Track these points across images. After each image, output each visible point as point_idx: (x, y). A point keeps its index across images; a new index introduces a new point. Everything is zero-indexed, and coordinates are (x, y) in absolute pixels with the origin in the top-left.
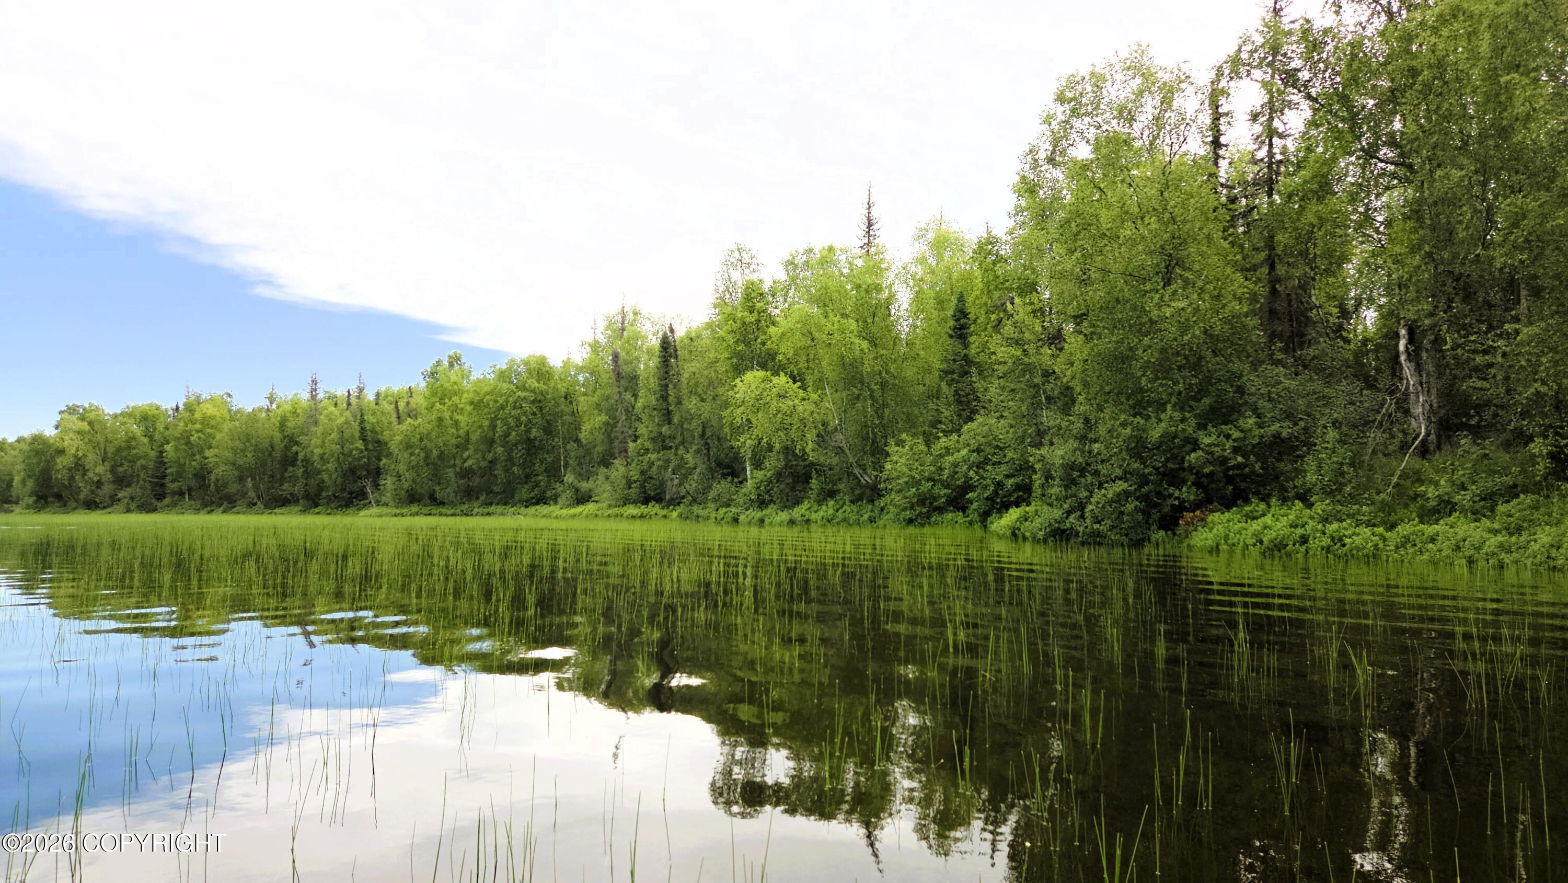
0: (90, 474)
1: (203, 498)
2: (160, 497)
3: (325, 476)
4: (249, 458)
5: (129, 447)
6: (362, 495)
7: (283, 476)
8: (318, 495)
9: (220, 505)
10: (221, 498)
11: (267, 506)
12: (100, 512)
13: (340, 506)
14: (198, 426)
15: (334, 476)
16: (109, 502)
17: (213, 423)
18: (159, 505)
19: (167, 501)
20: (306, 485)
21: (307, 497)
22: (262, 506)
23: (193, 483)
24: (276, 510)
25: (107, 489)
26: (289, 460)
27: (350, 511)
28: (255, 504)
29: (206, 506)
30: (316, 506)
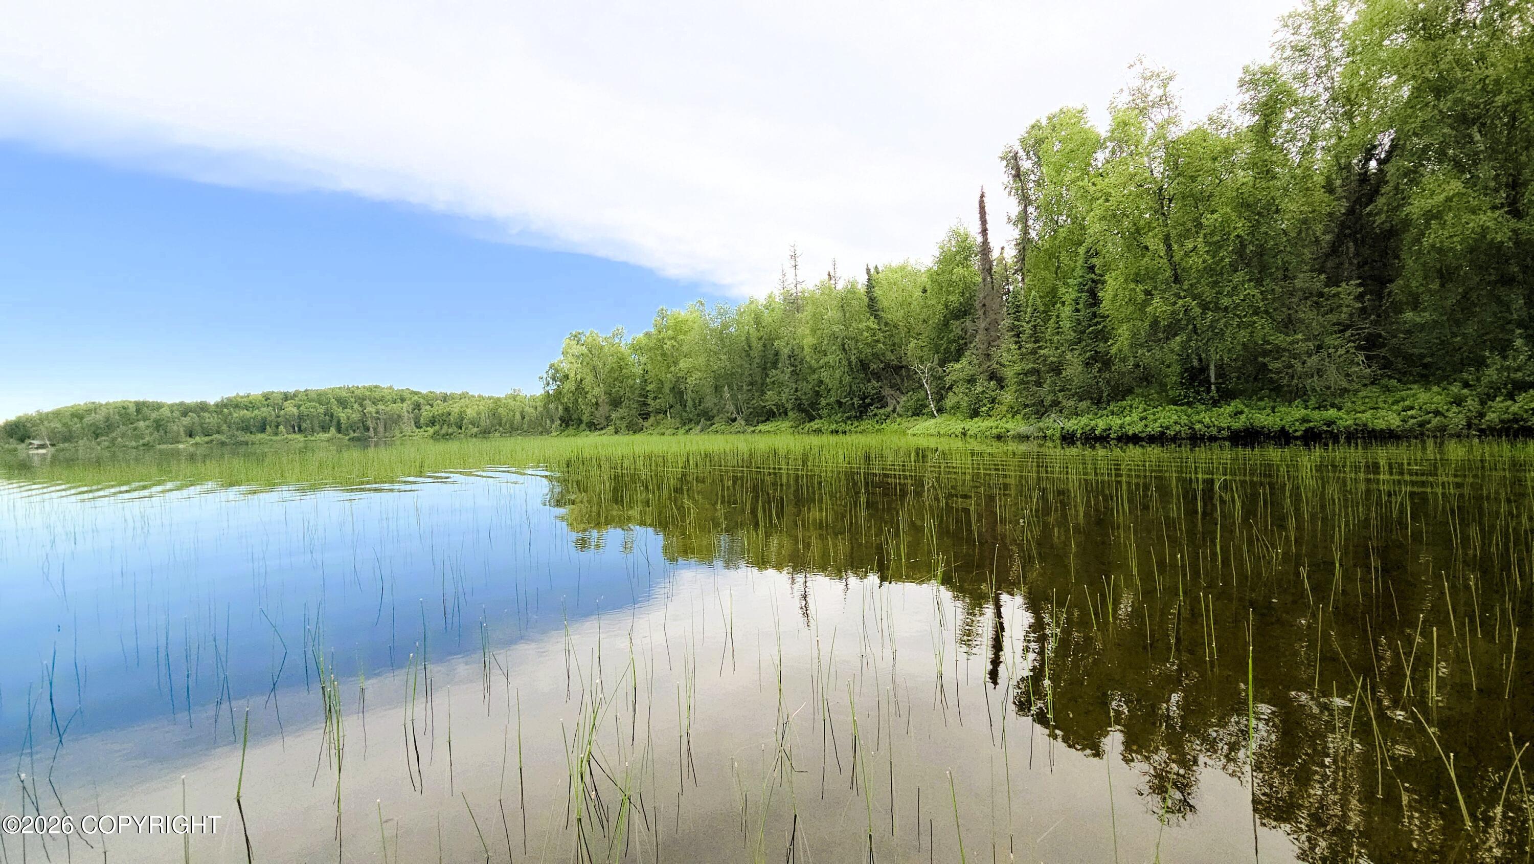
0: (589, 396)
1: (681, 416)
2: (645, 416)
3: (825, 375)
4: (723, 362)
5: (621, 368)
6: (881, 401)
7: (764, 380)
8: (814, 405)
9: (698, 423)
10: (698, 415)
11: (748, 422)
12: (597, 433)
13: (849, 418)
14: (670, 332)
15: (838, 374)
16: (605, 423)
17: (685, 328)
18: (646, 424)
19: (652, 419)
20: (796, 390)
21: (800, 408)
22: (743, 423)
23: (671, 400)
24: (761, 427)
25: (604, 410)
26: (770, 360)
27: (866, 424)
28: (734, 420)
29: (684, 424)
30: (812, 419)
